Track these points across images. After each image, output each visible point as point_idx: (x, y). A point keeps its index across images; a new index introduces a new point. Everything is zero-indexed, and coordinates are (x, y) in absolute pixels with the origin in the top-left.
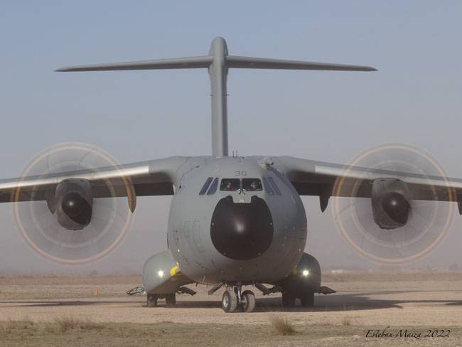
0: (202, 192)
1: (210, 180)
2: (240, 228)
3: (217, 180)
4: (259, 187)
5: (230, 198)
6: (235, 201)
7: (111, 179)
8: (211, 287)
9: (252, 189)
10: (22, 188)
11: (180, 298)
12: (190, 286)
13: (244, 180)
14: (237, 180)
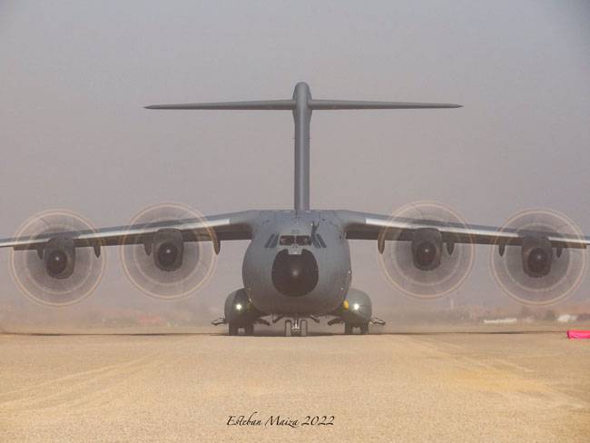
0: (267, 246)
1: (273, 236)
2: (295, 273)
3: (277, 236)
4: (309, 243)
5: (286, 251)
6: (290, 253)
7: (198, 230)
8: (275, 318)
9: (303, 244)
10: (129, 236)
11: (258, 327)
12: (264, 318)
13: (298, 237)
14: (292, 237)
